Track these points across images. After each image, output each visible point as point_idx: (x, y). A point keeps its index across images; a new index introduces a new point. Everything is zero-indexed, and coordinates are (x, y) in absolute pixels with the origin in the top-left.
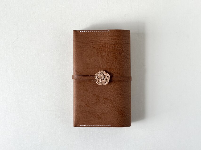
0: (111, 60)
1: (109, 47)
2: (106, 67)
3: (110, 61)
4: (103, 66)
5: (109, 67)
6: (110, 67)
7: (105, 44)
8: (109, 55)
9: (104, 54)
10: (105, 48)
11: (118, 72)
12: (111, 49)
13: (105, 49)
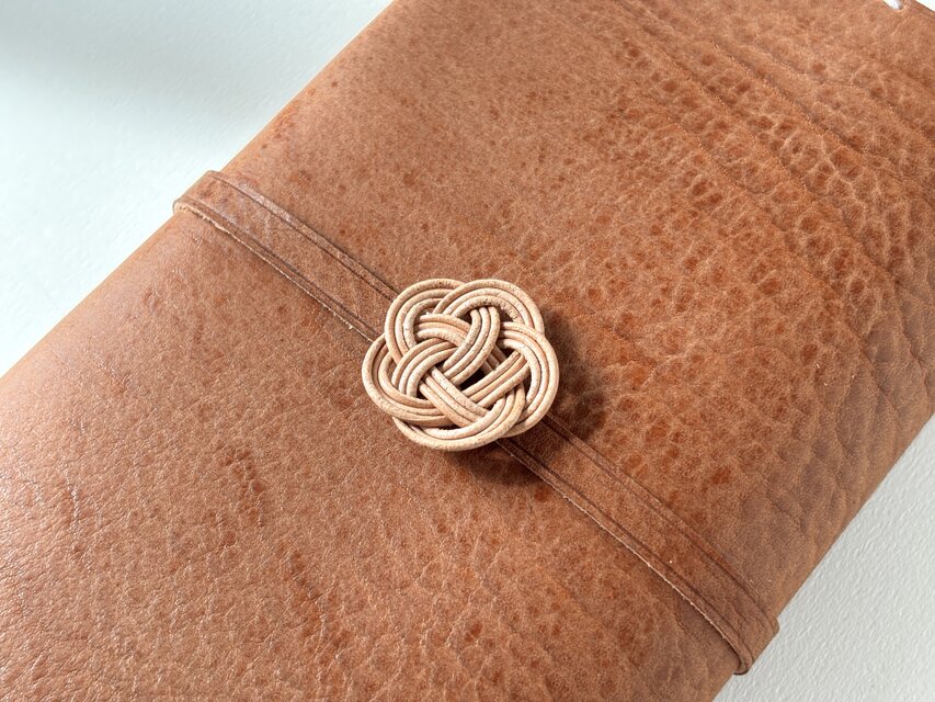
0: (691, 264)
1: (771, 132)
2: (592, 292)
3: (681, 260)
4: (565, 257)
5: (615, 314)
6: (627, 318)
7: (759, 86)
8: (715, 200)
9: (672, 163)
10: (728, 118)
11: (674, 425)
12: (785, 162)
13: (722, 126)
